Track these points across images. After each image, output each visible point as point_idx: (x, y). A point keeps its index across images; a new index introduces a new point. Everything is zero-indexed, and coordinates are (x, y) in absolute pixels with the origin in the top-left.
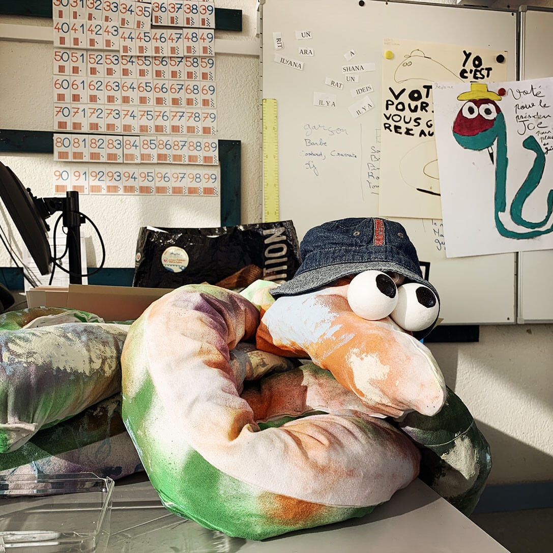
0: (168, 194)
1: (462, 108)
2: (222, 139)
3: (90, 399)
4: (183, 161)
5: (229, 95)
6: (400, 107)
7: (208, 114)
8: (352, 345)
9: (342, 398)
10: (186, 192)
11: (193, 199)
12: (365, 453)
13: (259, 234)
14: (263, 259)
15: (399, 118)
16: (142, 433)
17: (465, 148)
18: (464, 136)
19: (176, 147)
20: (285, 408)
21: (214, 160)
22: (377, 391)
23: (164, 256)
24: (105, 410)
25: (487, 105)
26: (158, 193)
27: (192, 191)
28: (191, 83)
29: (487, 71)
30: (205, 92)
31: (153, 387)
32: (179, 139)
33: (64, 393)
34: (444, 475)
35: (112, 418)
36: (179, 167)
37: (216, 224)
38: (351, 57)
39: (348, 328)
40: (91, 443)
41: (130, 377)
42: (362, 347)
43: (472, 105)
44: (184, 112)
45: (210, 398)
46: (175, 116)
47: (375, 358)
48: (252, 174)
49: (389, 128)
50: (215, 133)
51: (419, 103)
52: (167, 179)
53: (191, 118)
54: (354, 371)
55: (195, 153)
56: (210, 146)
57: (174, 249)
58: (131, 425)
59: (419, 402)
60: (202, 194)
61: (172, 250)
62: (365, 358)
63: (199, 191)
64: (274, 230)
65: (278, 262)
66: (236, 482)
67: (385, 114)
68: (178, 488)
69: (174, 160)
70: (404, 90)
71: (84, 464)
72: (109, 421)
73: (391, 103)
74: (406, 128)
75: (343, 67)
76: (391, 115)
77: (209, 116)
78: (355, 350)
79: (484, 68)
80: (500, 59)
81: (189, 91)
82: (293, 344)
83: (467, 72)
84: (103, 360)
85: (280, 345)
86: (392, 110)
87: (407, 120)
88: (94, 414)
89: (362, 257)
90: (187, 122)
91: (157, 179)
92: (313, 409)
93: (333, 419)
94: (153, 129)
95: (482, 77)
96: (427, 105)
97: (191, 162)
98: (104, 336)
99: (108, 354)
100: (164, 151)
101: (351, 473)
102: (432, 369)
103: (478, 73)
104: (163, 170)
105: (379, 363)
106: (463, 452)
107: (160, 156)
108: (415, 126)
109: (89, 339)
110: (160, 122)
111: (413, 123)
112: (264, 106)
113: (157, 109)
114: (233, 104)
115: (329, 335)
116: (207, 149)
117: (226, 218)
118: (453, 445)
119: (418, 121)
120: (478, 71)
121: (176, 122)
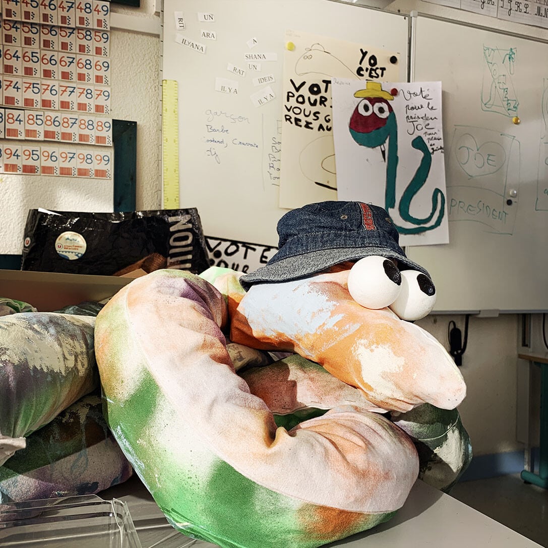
0: (55, 174)
1: (358, 105)
2: (116, 119)
3: (65, 404)
4: (73, 140)
5: (124, 73)
6: (300, 99)
7: (102, 91)
8: (358, 336)
9: (337, 393)
10: (75, 173)
11: (83, 181)
12: (393, 452)
13: (165, 220)
14: (168, 246)
15: (299, 111)
16: (145, 443)
17: (360, 145)
18: (360, 132)
19: (66, 125)
20: (273, 406)
21: (107, 140)
22: (391, 385)
23: (58, 242)
24: (76, 416)
25: (380, 104)
26: (44, 173)
27: (82, 173)
28: (84, 58)
29: (381, 71)
30: (98, 68)
31: (157, 387)
32: (69, 116)
33: (44, 398)
34: (430, 469)
35: (86, 424)
36: (68, 146)
37: (109, 209)
38: (254, 45)
39: (352, 318)
40: (65, 456)
41: (118, 377)
42: (371, 337)
43: (367, 102)
44: (75, 88)
45: (229, 399)
46: (65, 91)
47: (388, 349)
48: (149, 157)
49: (289, 120)
50: (109, 112)
51: (318, 97)
52: (54, 159)
53: (82, 94)
54: (362, 364)
55: (86, 132)
56: (103, 126)
57: (70, 234)
58: (125, 433)
59: (439, 395)
60: (93, 177)
61: (68, 235)
62: (376, 350)
63: (90, 173)
64: (180, 217)
65: (183, 251)
66: (274, 495)
67: (285, 106)
68: (200, 507)
69: (63, 138)
70: (304, 83)
71: (57, 481)
72: (83, 428)
73: (292, 95)
74: (306, 122)
75: (245, 54)
76: (291, 107)
77: (102, 94)
78: (363, 341)
79: (379, 67)
80: (393, 60)
81: (81, 65)
82: (280, 335)
83: (363, 70)
84: (75, 356)
85: (261, 336)
86: (293, 102)
87: (307, 114)
88: (63, 421)
89: (355, 242)
90: (78, 99)
91: (43, 158)
92: (306, 406)
93: (353, 417)
94: (40, 103)
95: (376, 76)
96: (326, 99)
97: (81, 141)
98: (71, 328)
99: (78, 350)
100: (52, 128)
101: (387, 476)
102: (448, 360)
103: (373, 72)
104: (50, 149)
105: (392, 354)
106: (454, 444)
107: (47, 134)
108: (314, 120)
109: (58, 332)
110: (47, 96)
111: (312, 117)
112: (164, 87)
113: (45, 82)
114: (129, 82)
115: (330, 325)
116: (100, 128)
117: (120, 204)
118: (446, 438)
119: (317, 115)
120: (373, 70)
121: (65, 98)
